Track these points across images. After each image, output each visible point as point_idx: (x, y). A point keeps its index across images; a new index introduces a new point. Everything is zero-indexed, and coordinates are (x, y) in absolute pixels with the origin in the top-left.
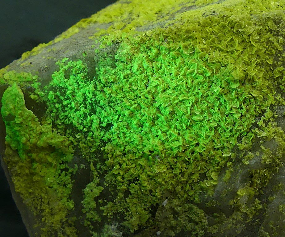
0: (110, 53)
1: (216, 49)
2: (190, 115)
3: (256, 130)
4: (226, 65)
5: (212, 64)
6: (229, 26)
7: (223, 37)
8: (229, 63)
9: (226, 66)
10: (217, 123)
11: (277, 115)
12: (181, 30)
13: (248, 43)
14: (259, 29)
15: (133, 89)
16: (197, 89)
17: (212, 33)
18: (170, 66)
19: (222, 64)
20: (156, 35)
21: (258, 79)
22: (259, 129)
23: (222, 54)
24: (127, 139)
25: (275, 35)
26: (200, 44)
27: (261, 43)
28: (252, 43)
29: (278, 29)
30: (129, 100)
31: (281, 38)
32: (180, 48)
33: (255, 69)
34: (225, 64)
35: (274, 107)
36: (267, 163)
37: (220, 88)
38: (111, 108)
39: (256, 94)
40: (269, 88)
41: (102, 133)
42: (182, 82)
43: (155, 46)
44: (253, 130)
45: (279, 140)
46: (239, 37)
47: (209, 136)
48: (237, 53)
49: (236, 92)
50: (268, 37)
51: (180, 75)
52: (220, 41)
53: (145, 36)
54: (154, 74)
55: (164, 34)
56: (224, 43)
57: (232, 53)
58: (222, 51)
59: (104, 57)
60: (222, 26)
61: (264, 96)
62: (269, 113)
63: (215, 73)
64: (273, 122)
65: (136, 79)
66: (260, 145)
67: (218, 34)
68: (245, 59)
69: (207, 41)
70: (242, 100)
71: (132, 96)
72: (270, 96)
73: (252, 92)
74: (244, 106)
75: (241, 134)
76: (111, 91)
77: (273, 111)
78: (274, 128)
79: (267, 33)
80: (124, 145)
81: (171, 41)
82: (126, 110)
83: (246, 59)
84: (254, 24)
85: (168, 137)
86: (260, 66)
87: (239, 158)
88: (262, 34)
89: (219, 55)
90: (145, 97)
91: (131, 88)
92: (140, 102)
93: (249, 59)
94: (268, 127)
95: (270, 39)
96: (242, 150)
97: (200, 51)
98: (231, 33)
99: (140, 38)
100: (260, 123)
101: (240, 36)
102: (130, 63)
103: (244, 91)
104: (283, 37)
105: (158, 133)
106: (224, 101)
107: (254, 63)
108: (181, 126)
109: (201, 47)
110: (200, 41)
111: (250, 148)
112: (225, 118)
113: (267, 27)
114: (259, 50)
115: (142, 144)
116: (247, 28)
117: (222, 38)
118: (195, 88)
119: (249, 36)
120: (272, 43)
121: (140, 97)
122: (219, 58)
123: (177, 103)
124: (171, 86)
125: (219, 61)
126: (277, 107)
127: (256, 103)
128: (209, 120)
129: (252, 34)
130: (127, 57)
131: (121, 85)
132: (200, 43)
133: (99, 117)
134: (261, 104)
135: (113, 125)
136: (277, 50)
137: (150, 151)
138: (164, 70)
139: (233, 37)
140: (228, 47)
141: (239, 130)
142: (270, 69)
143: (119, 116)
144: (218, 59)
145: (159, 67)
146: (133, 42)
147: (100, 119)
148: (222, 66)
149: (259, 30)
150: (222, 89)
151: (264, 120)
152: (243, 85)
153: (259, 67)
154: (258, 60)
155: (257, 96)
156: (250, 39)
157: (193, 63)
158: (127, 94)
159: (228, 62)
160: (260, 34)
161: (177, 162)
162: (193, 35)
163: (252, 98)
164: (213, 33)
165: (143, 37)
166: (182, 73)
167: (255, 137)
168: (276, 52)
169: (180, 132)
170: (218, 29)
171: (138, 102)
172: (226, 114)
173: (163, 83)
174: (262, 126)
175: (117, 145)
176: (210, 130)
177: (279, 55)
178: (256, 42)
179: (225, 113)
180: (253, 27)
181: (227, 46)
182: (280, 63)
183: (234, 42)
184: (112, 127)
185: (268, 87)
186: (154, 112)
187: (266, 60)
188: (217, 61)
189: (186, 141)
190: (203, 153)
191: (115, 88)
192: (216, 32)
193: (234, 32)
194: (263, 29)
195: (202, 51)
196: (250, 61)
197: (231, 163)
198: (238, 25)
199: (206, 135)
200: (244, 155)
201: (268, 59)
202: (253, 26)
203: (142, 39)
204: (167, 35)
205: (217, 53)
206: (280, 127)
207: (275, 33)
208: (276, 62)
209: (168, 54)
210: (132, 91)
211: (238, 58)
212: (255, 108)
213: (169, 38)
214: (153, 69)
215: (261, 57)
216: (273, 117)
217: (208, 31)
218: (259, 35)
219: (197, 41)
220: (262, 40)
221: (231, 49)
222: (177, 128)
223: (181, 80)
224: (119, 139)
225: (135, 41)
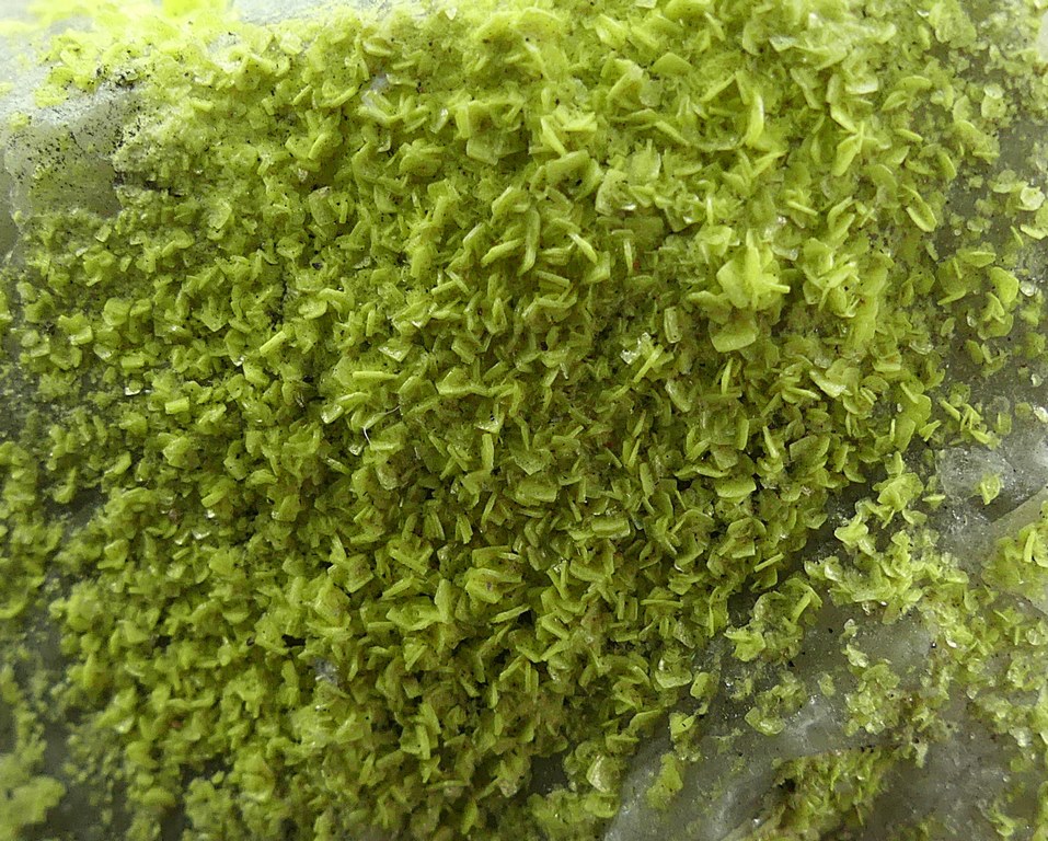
0: (84, 134)
1: (642, 136)
2: (496, 472)
3: (829, 570)
4: (692, 225)
5: (618, 221)
6: (716, 16)
7: (683, 74)
8: (710, 220)
9: (689, 231)
10: (630, 521)
11: (940, 492)
12: (460, 29)
13: (816, 111)
14: (883, 40)
15: (206, 328)
16: (533, 342)
17: (626, 51)
18: (400, 218)
19: (670, 218)
20: (330, 45)
21: (858, 306)
22: (841, 563)
23: (675, 165)
24: (176, 573)
25: (964, 74)
26: (561, 112)
27: (884, 113)
28: (838, 115)
29: (982, 46)
30: (186, 379)
31: (993, 93)
32: (451, 123)
33: (847, 257)
34: (688, 221)
35: (928, 452)
36: (869, 728)
37: (655, 344)
38: (96, 419)
39: (839, 382)
40: (910, 350)
41: (54, 534)
42: (460, 303)
43: (322, 110)
44: (809, 568)
45: (943, 619)
46: (770, 81)
47: (587, 584)
48: (754, 166)
49: (739, 367)
50: (926, 82)
51: (446, 265)
52: (669, 97)
53: (269, 49)
54: (316, 252)
55: (370, 49)
56: (689, 109)
57: (728, 161)
58: (676, 147)
59: (55, 154)
60: (681, 16)
61: (879, 395)
62: (899, 487)
63: (630, 265)
64: (917, 527)
65: (222, 280)
66: (840, 640)
67: (659, 55)
68: (792, 198)
69: (595, 92)
70: (764, 414)
71: (200, 364)
72: (914, 395)
73: (822, 371)
74: (775, 441)
75: (750, 580)
76: (94, 333)
77: (923, 473)
78: (919, 558)
79: (923, 61)
80: (162, 598)
81: (409, 87)
82: (168, 430)
83: (800, 201)
84: (853, 11)
85: (376, 577)
86: (874, 237)
87: (729, 702)
88: (895, 68)
89: (656, 173)
90: (265, 371)
91: (192, 322)
92: (239, 393)
93: (817, 199)
94: (891, 557)
95: (936, 98)
96: (751, 664)
97: (559, 147)
98: (729, 55)
99: (244, 60)
100: (853, 533)
101: (776, 73)
102: (192, 190)
103: (778, 366)
104: (1004, 85)
105: (329, 552)
106: (673, 412)
107: (840, 218)
108: (449, 528)
109: (565, 128)
110: (560, 93)
111: (793, 653)
112: (674, 499)
113: (924, 34)
114: (874, 153)
115: (251, 602)
116: (816, 35)
117: (676, 80)
118: (524, 336)
119: (824, 76)
120: (942, 122)
121: (240, 370)
122: (657, 189)
123: (430, 412)
124: (399, 320)
125: (654, 206)
126: (942, 454)
127: (838, 427)
128: (590, 504)
129: (838, 65)
130: (172, 163)
131: (142, 307)
132: (557, 102)
133: (37, 457)
134: (858, 434)
135: (105, 498)
136: (969, 153)
137: (289, 641)
138: (367, 238)
139: (740, 76)
140: (708, 132)
141: (739, 560)
142: (925, 253)
143: (136, 459)
144: (650, 197)
145: (342, 220)
146: (208, 82)
147: (42, 465)
148: (672, 233)
149: (877, 44)
150: (666, 351)
151: (874, 516)
152: (775, 334)
153: (863, 246)
154: (862, 209)
155: (842, 394)
156: (825, 90)
157: (522, 207)
158: (175, 355)
159: (702, 211)
160: (884, 66)
161: (419, 700)
162: (524, 60)
163: (816, 404)
164: (631, 49)
165: (257, 58)
166: (461, 258)
167: (819, 601)
168: (964, 164)
169: (442, 555)
170: (660, 30)
171: (227, 393)
172: (676, 478)
173: (357, 301)
174: (859, 551)
175: (126, 596)
176: (592, 553)
177: (977, 182)
178: (859, 113)
179: (676, 475)
180: (848, 31)
181: (702, 123)
182: (976, 228)
183: (744, 109)
184: (98, 510)
185: (903, 347)
186: (312, 451)
187: (904, 208)
188: (646, 204)
189: (468, 600)
190: (551, 663)
191: (114, 318)
192: (647, 48)
193: (744, 51)
194: (901, 42)
195: (570, 147)
196: (822, 209)
197: (690, 721)
198: (769, 12)
199: (571, 576)
200: (759, 687)
201: (914, 202)
202: (850, 21)
203: (252, 71)
204: (388, 53)
205: (647, 163)
206: (951, 551)
207: (963, 64)
208: (956, 220)
209: (391, 152)
210: (199, 337)
211: (757, 194)
212: (830, 454)
213: (395, 67)
214: (310, 227)
215: (880, 190)
216: (920, 504)
217: (603, 36)
218: (877, 70)
219: (545, 94)
220: (893, 100)
221: (722, 142)
222: (428, 534)
223: (453, 294)
224: (137, 567)
225: (217, 78)
